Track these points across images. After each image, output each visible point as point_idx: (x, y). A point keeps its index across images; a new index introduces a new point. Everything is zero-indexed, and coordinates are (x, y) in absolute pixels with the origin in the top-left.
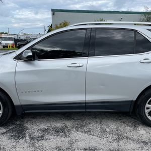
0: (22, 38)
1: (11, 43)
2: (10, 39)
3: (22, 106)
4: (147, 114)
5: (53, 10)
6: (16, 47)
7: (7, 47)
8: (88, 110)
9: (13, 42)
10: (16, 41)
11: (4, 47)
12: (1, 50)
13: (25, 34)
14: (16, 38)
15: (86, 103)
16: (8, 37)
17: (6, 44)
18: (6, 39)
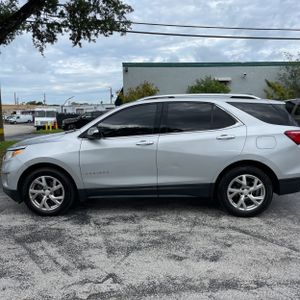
0: (70, 111)
1: (51, 120)
2: (49, 114)
3: (85, 190)
4: (231, 201)
5: (125, 65)
6: (59, 127)
7: (44, 128)
8: (161, 196)
9: (54, 119)
10: (60, 117)
11: (39, 128)
12: (34, 133)
13: (74, 104)
14: (60, 112)
15: (158, 187)
16: (45, 110)
17: (42, 122)
18: (42, 114)
